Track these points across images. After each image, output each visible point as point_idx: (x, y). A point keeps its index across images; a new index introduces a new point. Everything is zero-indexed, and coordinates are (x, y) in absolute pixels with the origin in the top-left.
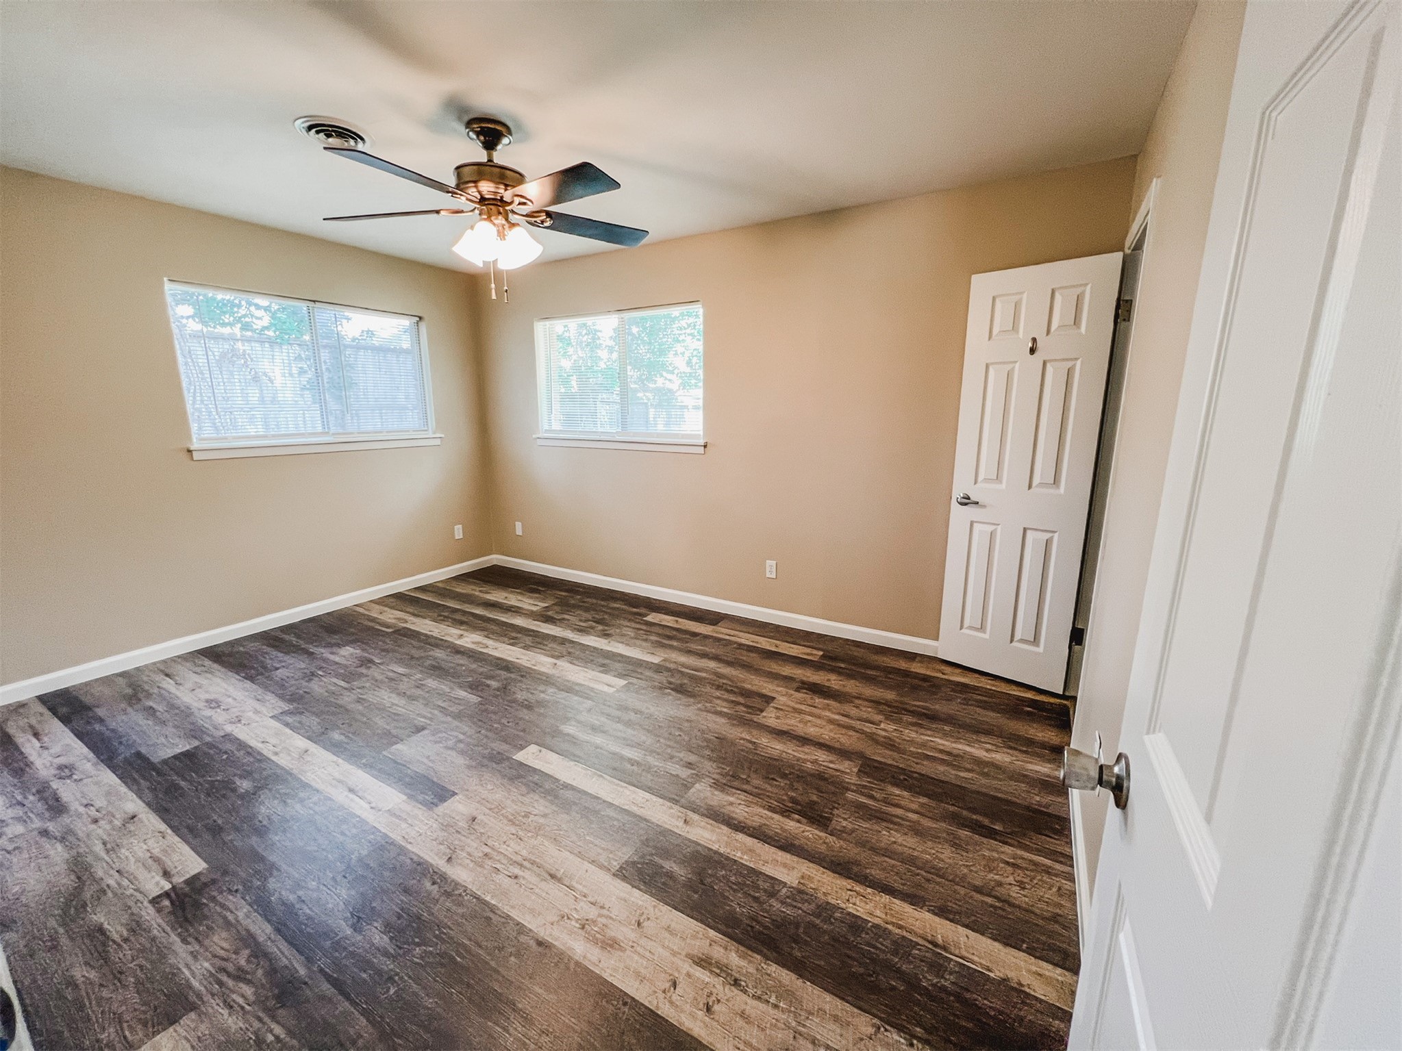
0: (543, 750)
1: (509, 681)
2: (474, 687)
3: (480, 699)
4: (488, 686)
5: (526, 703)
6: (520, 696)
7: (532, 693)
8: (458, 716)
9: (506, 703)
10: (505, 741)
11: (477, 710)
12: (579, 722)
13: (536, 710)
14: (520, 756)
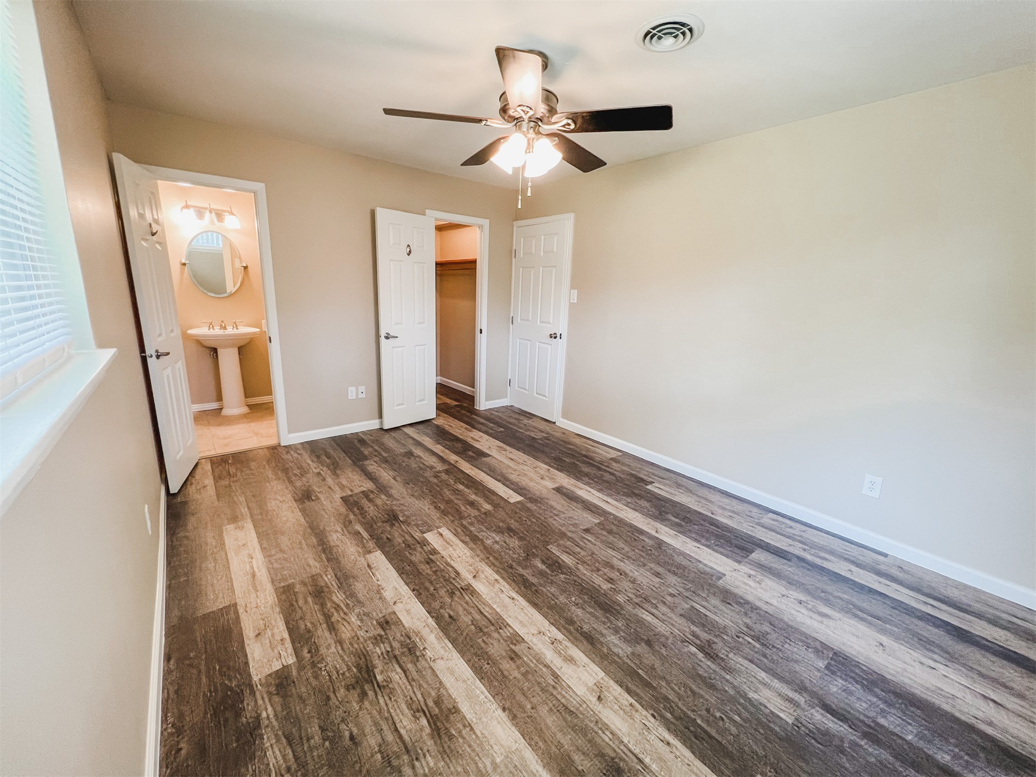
0: (506, 498)
1: (524, 563)
2: (556, 565)
3: (549, 547)
4: (543, 562)
5: (512, 534)
6: (514, 543)
7: (505, 542)
8: (563, 535)
9: (528, 539)
10: (528, 509)
11: (550, 537)
12: (479, 510)
13: (505, 526)
14: (520, 498)
